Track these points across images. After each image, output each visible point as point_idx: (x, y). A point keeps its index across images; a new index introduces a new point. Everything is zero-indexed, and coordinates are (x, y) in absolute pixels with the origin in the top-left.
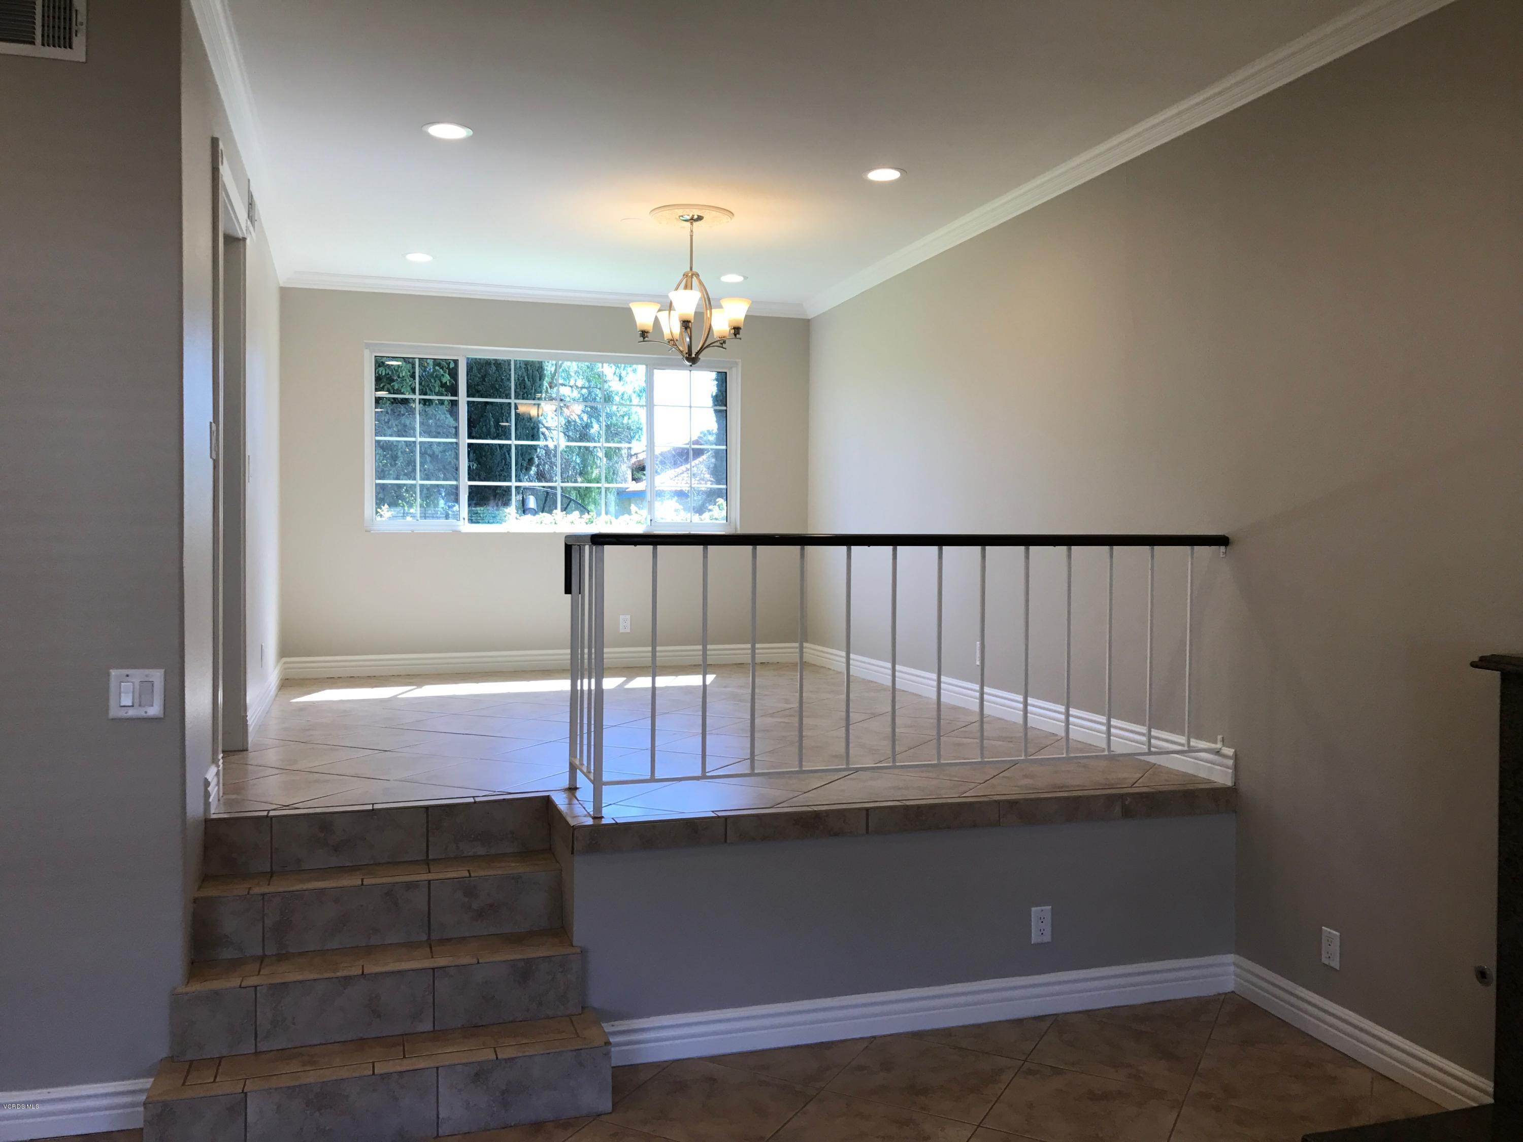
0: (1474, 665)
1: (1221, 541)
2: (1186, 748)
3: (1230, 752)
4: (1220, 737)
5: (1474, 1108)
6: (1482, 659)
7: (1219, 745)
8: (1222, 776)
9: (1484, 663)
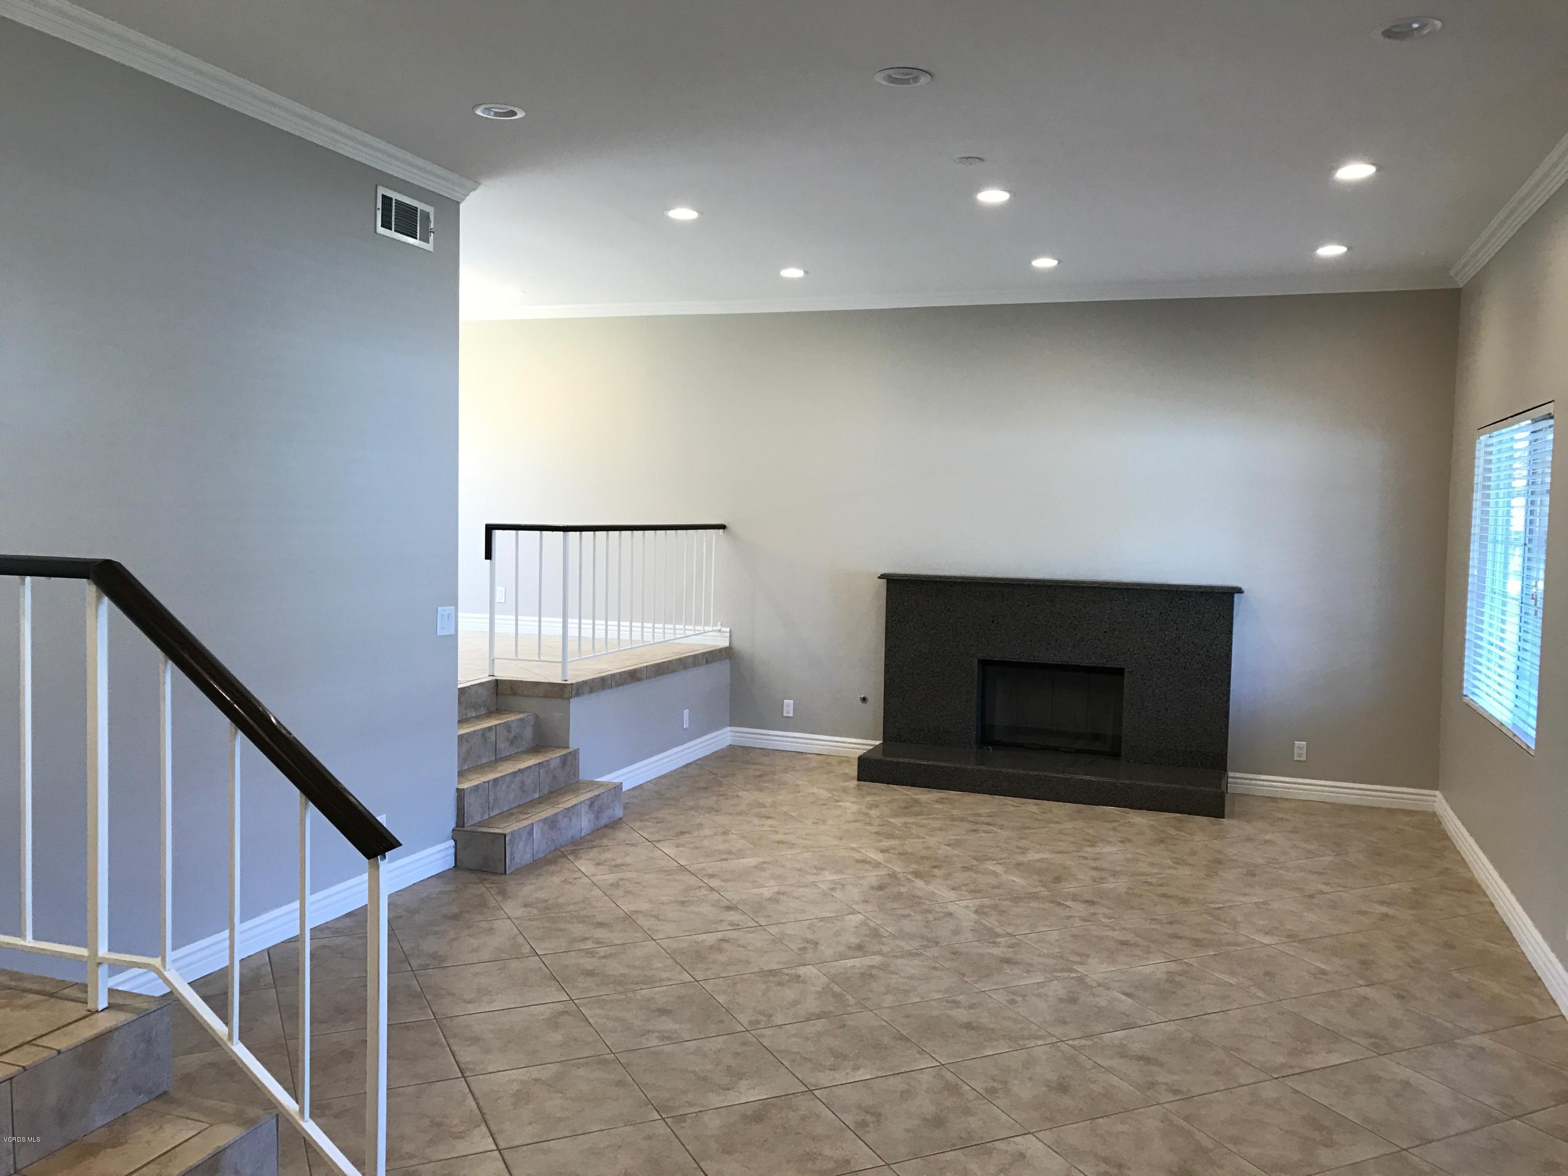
0: (879, 578)
1: (723, 527)
2: (684, 636)
3: (728, 630)
4: (719, 623)
5: (871, 749)
6: (881, 575)
7: (719, 628)
8: (724, 643)
9: (882, 577)
